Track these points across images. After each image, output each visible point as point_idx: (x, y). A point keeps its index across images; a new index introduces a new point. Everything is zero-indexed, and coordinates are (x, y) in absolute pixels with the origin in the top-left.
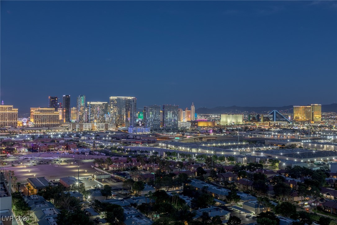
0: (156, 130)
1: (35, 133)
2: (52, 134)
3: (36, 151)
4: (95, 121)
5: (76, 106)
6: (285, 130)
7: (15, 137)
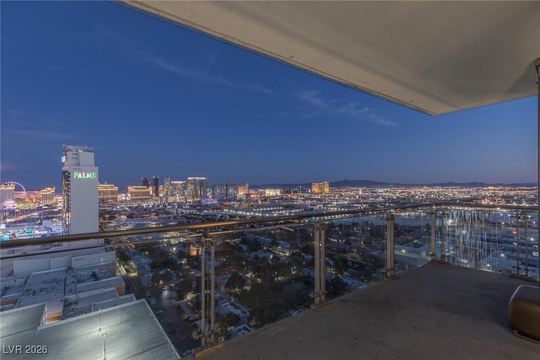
0: (221, 200)
1: (132, 204)
2: (145, 205)
3: (133, 218)
4: (177, 195)
5: (163, 184)
6: (307, 199)
7: (116, 208)
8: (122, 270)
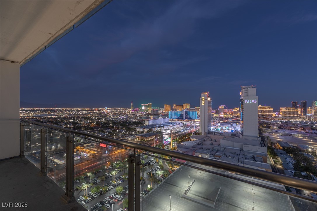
1: (282, 120)
2: (293, 121)
3: (283, 129)
5: (311, 106)
7: (271, 121)
8: (271, 161)
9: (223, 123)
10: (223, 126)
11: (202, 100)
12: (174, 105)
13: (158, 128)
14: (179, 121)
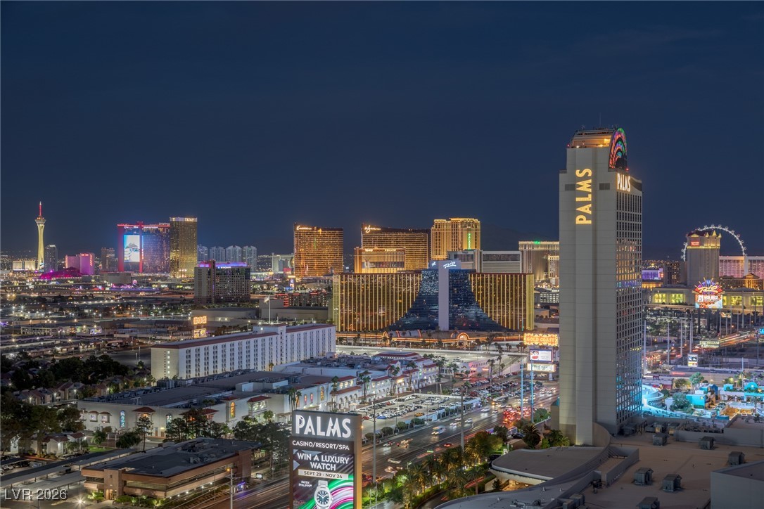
9: (719, 352)
10: (721, 377)
11: (572, 187)
12: (368, 229)
13: (252, 401)
14: (407, 345)
